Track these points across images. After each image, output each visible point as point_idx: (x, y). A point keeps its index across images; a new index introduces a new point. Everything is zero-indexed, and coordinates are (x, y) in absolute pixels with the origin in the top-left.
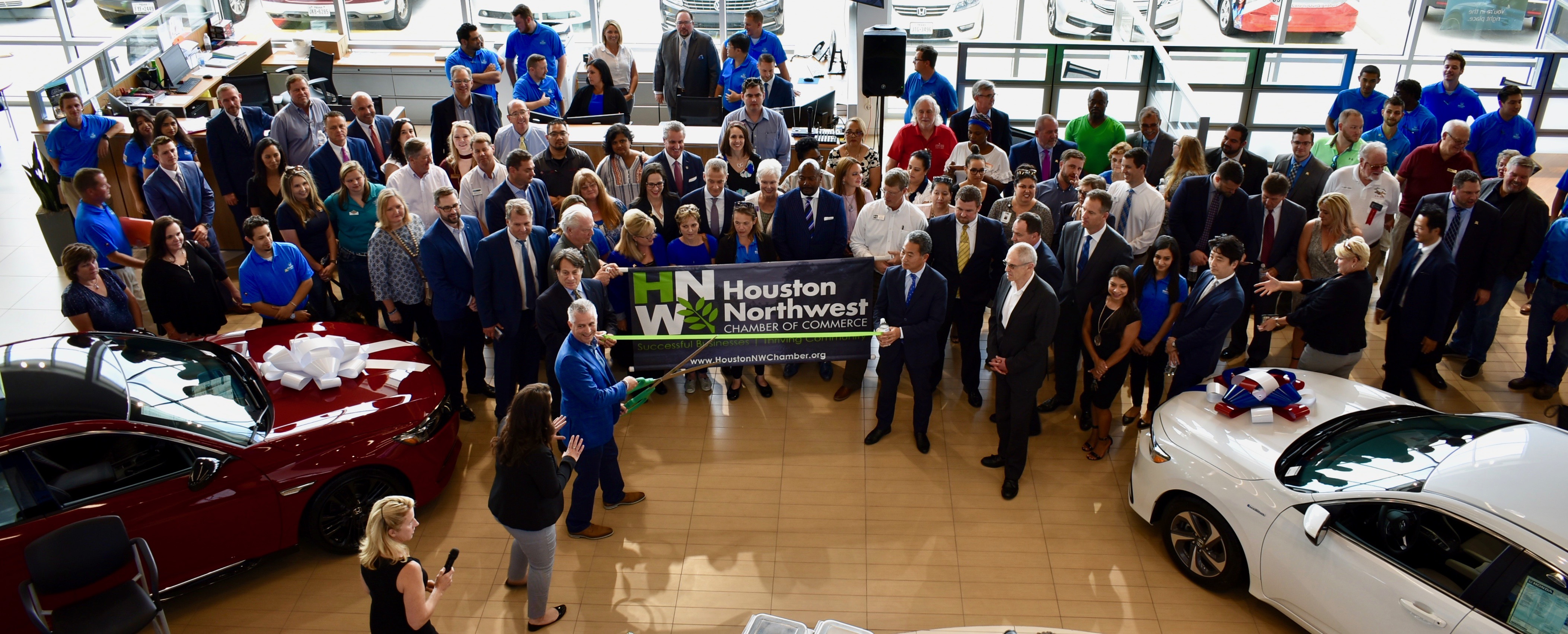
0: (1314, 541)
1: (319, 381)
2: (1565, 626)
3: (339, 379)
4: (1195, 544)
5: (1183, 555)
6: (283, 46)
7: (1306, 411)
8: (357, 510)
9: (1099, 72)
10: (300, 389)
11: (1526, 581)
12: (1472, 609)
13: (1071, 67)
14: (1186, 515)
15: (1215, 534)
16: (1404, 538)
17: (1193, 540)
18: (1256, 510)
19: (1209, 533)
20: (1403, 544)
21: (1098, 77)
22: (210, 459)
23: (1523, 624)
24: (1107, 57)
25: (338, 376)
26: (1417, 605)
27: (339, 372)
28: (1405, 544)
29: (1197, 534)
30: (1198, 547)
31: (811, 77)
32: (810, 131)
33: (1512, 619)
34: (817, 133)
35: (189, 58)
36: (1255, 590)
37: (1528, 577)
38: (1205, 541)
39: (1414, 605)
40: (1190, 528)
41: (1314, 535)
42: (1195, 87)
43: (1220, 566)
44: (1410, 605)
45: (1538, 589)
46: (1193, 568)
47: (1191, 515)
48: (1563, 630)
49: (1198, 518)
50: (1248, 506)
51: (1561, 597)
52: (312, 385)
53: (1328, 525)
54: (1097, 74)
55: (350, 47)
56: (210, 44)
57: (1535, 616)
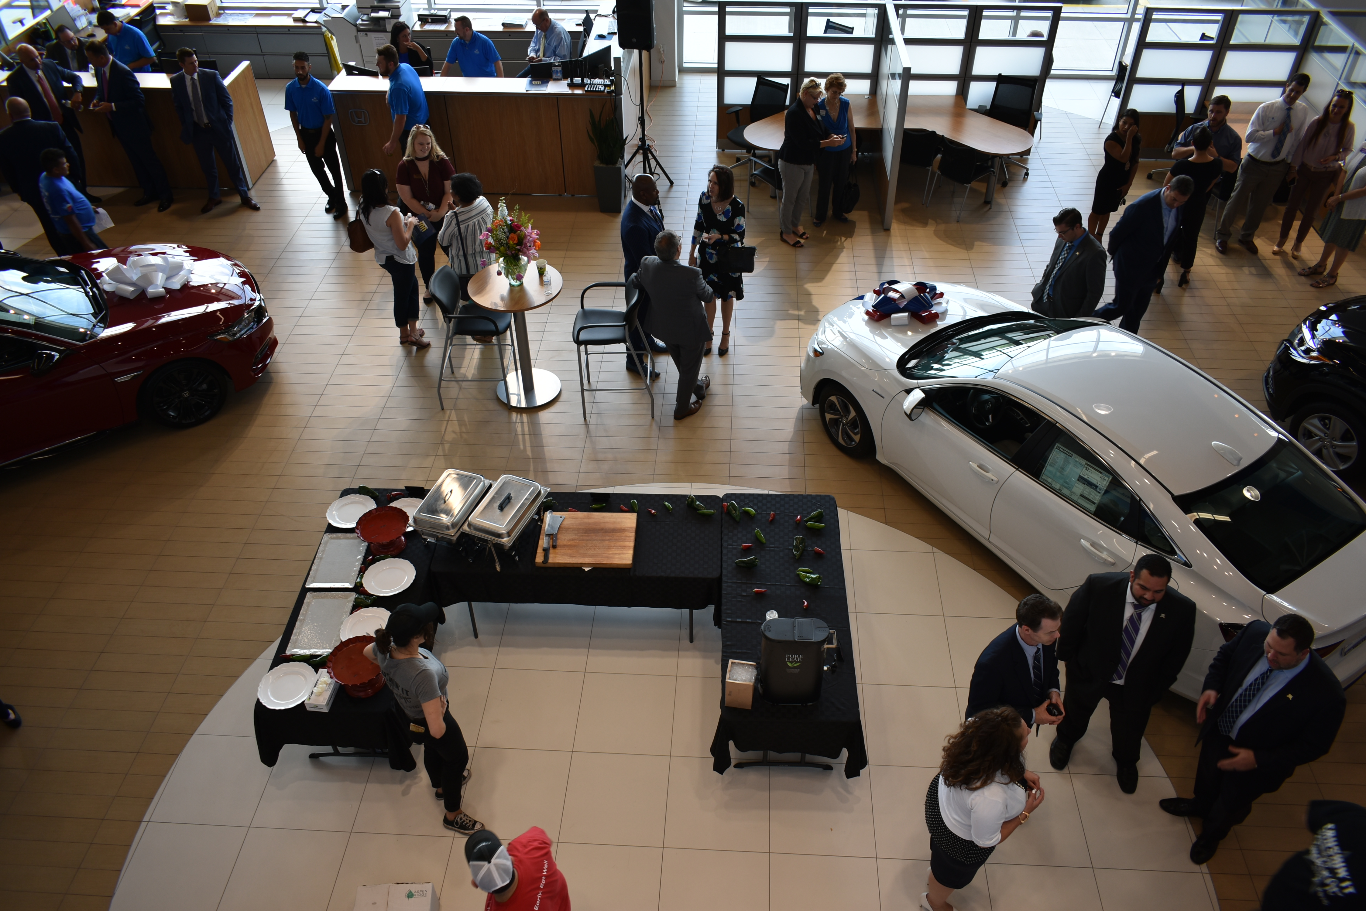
0: (909, 416)
1: (147, 291)
2: (1077, 482)
3: (163, 289)
4: (841, 421)
5: (833, 430)
6: (164, 8)
7: (936, 316)
8: (186, 394)
9: (853, 29)
10: (132, 298)
11: (1055, 447)
12: (1017, 469)
13: (830, 24)
14: (833, 398)
15: (853, 414)
16: (990, 416)
17: (839, 418)
18: (878, 394)
19: (849, 412)
20: (988, 420)
21: (852, 33)
22: (53, 353)
23: (1050, 480)
24: (864, 15)
25: (163, 287)
26: (980, 467)
27: (164, 285)
28: (991, 421)
29: (842, 414)
30: (843, 423)
31: (605, 33)
32: (583, 81)
33: (1043, 477)
34: (589, 82)
35: (77, 19)
36: (879, 457)
37: (1057, 444)
38: (847, 419)
39: (978, 466)
40: (837, 408)
41: (908, 413)
42: (908, 41)
43: (857, 438)
44: (975, 466)
45: (1062, 454)
46: (840, 440)
47: (837, 398)
48: (1076, 484)
49: (842, 401)
50: (873, 390)
51: (1077, 460)
52: (142, 294)
53: (922, 404)
54: (851, 30)
55: (221, 8)
56: (98, 6)
57: (1058, 474)
